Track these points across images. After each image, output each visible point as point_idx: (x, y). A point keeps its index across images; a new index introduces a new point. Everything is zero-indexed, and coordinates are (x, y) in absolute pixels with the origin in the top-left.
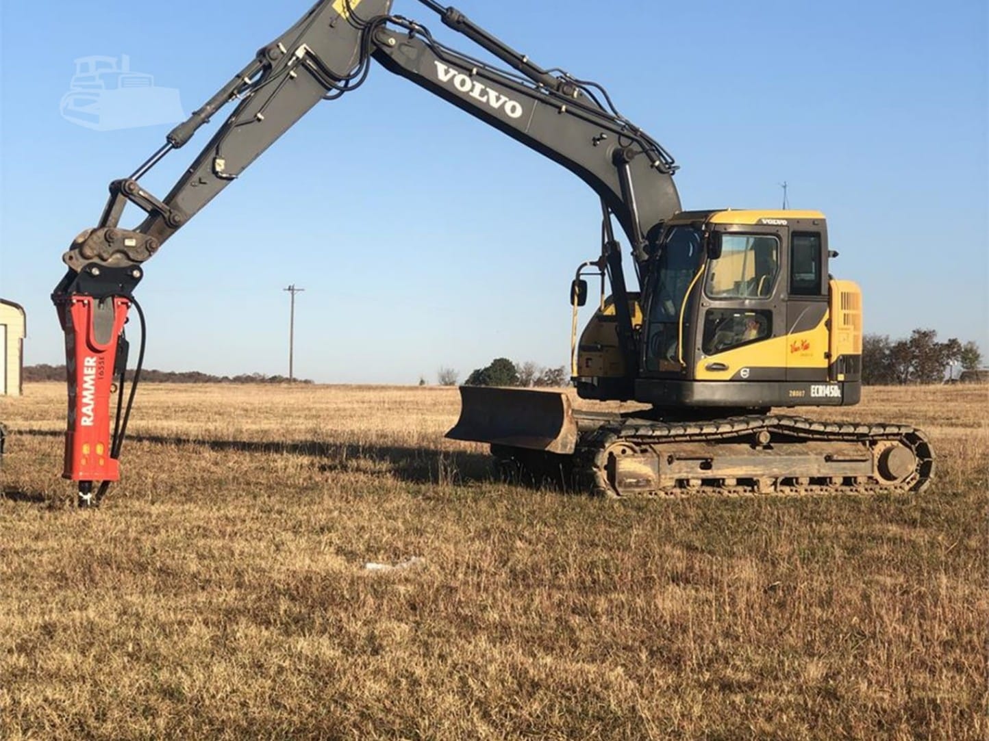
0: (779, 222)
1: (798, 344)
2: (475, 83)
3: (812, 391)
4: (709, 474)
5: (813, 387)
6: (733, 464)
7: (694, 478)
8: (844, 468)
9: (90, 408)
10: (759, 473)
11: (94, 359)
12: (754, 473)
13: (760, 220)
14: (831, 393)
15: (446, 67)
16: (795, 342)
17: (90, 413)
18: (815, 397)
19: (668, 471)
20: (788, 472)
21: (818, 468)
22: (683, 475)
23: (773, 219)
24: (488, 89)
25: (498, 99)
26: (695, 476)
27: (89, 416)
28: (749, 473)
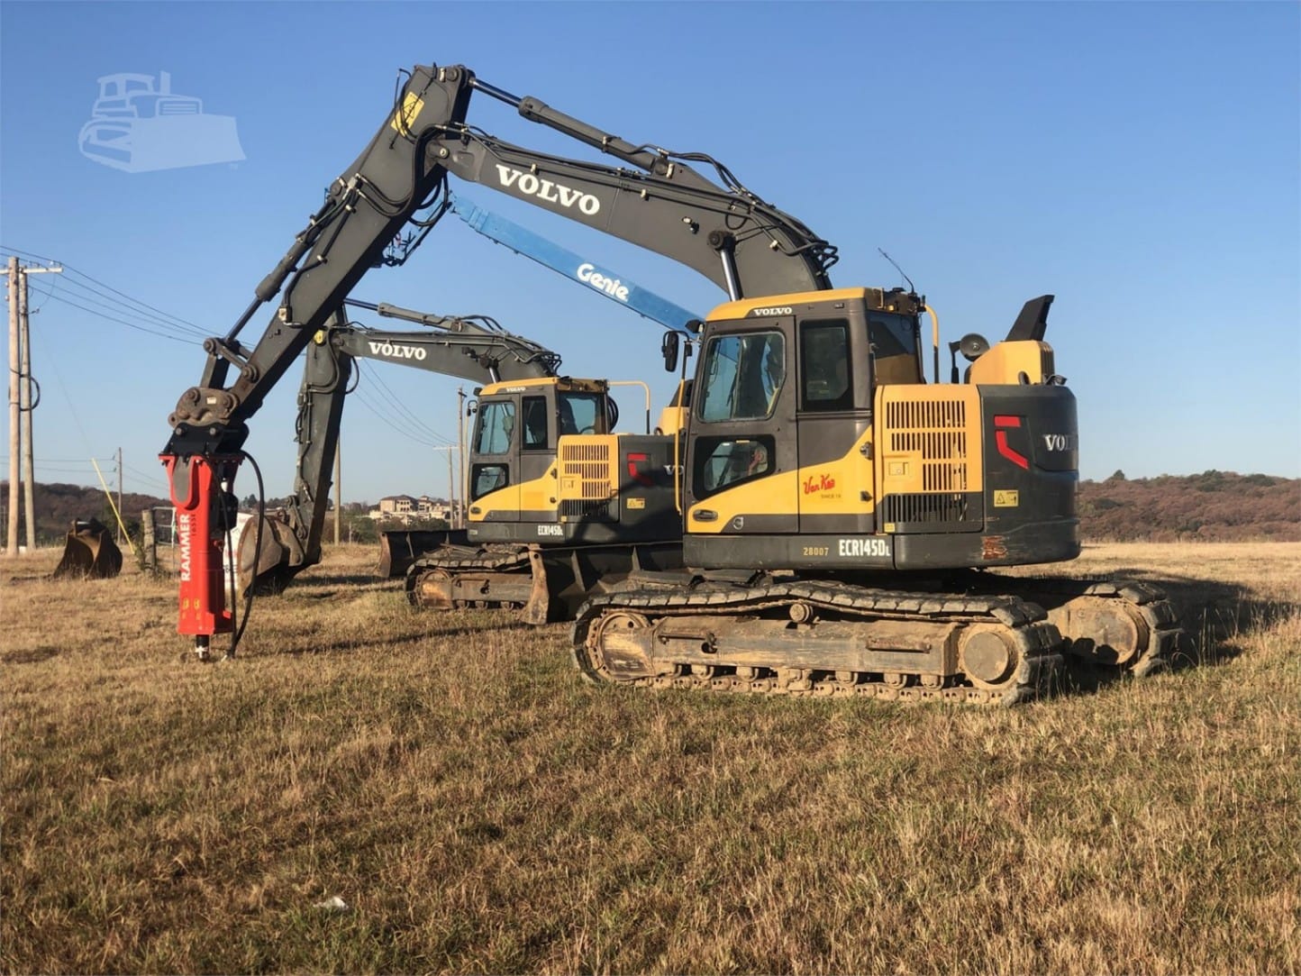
0: (779, 312)
1: (817, 481)
2: (543, 181)
3: (841, 547)
4: (713, 659)
5: (842, 542)
6: (744, 648)
7: (697, 664)
8: (898, 661)
9: (187, 563)
10: (778, 661)
11: (188, 516)
12: (771, 661)
13: (752, 311)
14: (873, 550)
15: (508, 169)
16: (811, 478)
17: (187, 568)
18: (846, 556)
19: (663, 652)
20: (817, 662)
21: (860, 660)
22: (683, 659)
23: (769, 308)
24: (558, 186)
25: (570, 195)
26: (699, 661)
27: (186, 572)
28: (767, 660)
